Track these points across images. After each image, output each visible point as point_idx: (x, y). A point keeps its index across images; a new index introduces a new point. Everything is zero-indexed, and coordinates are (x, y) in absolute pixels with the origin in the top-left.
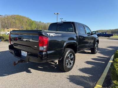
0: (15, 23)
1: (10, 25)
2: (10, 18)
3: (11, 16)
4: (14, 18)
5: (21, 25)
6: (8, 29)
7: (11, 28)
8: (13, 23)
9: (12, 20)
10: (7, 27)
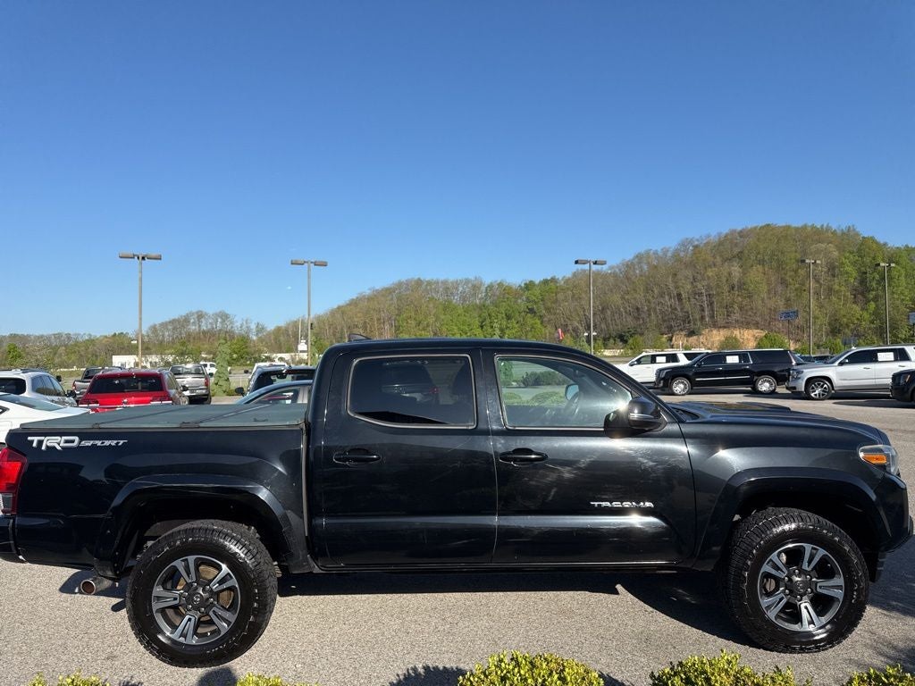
0: (742, 285)
1: (711, 304)
2: (710, 259)
3: (721, 243)
4: (740, 256)
5: (788, 300)
6: (691, 333)
7: (715, 325)
8: (726, 288)
9: (725, 270)
10: (686, 319)
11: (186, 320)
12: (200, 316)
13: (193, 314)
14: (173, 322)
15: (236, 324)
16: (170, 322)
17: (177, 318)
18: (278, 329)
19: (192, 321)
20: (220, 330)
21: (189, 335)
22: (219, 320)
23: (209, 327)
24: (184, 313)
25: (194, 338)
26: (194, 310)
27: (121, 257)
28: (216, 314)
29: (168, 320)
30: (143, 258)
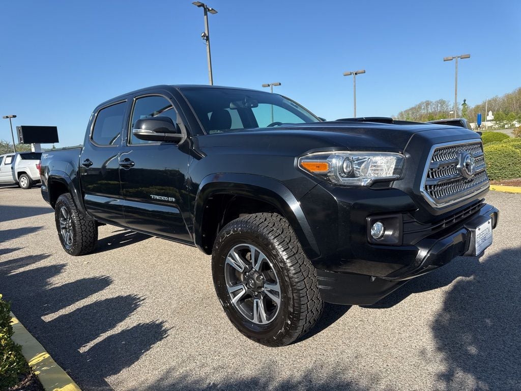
11: (420, 107)
12: (428, 104)
13: (424, 103)
14: (412, 109)
15: (450, 107)
16: (410, 110)
17: (414, 106)
18: (478, 107)
19: (423, 107)
20: (440, 111)
21: (421, 116)
22: (439, 105)
23: (433, 110)
24: (418, 103)
25: (424, 118)
26: (424, 101)
27: (345, 75)
28: (437, 102)
29: (409, 108)
30: (356, 74)
